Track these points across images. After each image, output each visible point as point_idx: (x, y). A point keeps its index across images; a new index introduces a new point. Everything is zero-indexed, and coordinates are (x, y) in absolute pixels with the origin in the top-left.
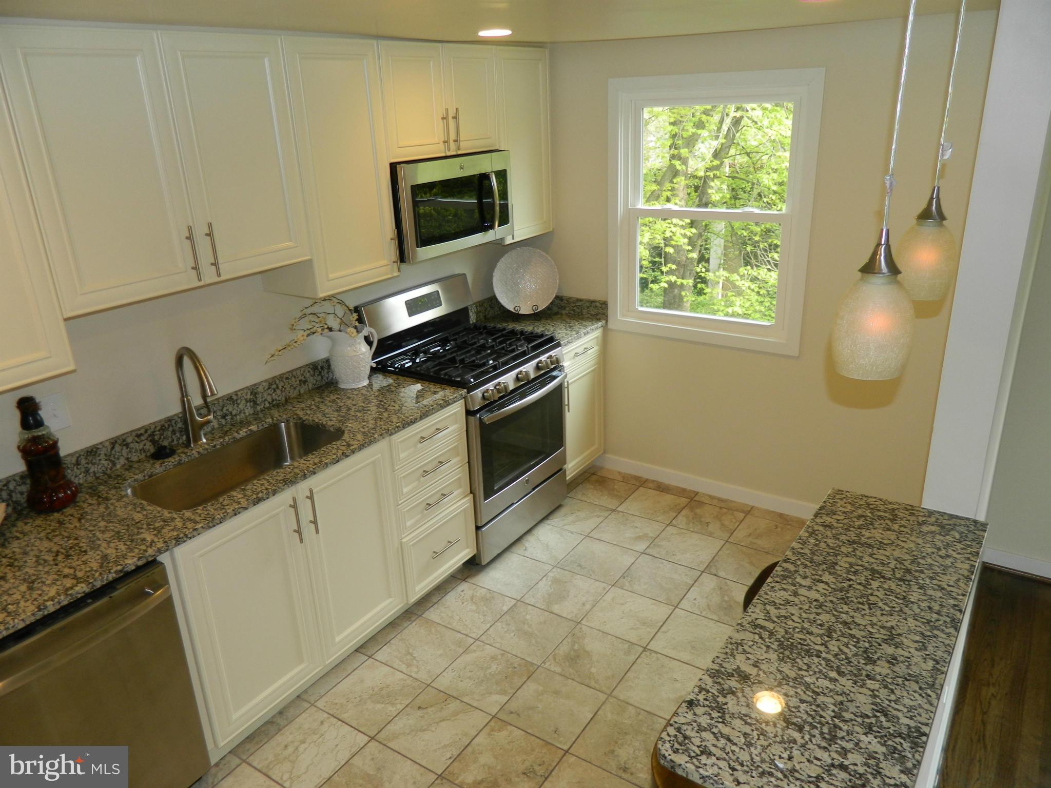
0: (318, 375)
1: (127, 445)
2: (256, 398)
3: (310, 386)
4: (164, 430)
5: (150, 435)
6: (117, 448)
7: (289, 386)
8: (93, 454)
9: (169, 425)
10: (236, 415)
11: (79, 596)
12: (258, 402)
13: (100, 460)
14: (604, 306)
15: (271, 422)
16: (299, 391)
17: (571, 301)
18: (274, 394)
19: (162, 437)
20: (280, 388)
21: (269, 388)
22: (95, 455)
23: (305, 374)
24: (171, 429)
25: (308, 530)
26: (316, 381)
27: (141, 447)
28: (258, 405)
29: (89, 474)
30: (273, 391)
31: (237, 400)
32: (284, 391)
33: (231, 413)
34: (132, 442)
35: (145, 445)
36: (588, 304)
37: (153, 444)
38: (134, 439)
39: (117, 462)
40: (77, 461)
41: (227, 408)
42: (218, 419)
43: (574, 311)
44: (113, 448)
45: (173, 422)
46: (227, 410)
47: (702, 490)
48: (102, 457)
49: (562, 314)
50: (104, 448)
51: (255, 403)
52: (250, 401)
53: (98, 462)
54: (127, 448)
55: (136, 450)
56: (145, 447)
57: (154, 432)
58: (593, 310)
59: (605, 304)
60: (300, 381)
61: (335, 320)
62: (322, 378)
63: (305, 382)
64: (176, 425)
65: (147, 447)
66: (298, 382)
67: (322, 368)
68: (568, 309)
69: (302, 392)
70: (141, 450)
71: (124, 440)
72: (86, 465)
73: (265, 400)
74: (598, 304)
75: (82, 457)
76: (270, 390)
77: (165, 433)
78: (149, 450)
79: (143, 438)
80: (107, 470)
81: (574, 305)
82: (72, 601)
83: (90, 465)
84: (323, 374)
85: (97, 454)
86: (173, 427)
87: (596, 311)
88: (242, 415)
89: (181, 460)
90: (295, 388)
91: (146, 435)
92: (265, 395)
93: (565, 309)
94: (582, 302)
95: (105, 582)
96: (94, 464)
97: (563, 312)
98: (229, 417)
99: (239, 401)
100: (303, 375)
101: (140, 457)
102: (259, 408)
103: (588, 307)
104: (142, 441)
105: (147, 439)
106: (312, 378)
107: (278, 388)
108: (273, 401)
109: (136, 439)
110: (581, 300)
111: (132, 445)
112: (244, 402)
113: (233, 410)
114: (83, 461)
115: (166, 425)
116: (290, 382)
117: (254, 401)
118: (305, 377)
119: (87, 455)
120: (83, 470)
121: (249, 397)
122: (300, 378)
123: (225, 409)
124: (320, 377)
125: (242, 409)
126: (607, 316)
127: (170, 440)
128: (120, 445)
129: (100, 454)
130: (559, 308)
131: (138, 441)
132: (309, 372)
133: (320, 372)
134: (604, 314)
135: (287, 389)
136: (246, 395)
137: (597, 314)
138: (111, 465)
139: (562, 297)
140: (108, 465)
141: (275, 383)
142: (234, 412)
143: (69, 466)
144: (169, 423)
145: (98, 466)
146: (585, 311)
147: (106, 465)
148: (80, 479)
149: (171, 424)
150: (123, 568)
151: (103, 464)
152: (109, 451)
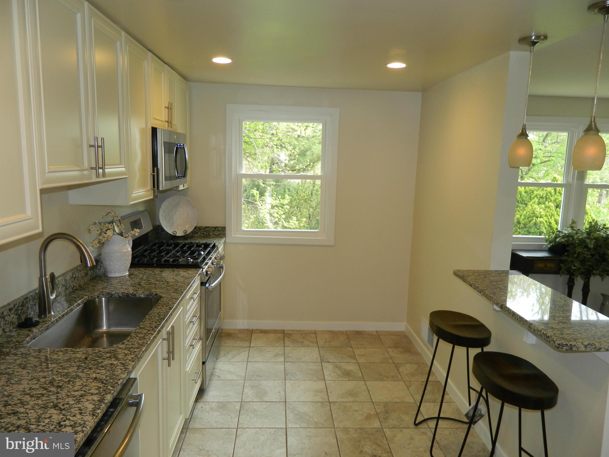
14: (224, 230)
17: (202, 228)
21: (72, 277)
36: (213, 229)
43: (203, 234)
47: (286, 328)
58: (216, 232)
59: (224, 228)
66: (84, 274)
68: (199, 233)
74: (220, 229)
76: (72, 279)
81: (203, 230)
87: (219, 233)
93: (197, 233)
94: (210, 228)
97: (196, 235)
103: (213, 231)
106: (90, 272)
107: (76, 277)
110: (208, 227)
124: (93, 271)
126: (226, 235)
130: (193, 232)
134: (223, 234)
136: (62, 281)
137: (219, 235)
141: (75, 273)
146: (211, 234)
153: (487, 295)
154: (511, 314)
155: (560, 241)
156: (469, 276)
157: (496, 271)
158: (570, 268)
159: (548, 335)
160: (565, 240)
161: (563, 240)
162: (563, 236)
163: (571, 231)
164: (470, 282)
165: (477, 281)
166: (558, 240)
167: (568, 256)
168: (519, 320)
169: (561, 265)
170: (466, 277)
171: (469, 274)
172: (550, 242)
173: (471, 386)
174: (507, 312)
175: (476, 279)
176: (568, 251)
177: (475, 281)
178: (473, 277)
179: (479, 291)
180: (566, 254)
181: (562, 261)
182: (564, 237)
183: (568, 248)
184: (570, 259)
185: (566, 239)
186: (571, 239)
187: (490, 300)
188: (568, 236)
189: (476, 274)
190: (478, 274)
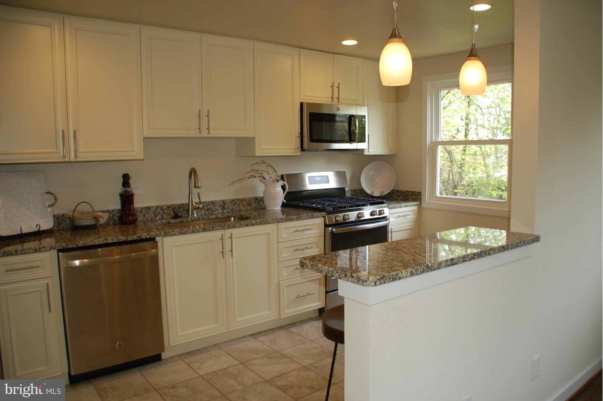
0: (257, 203)
1: (163, 210)
2: (224, 205)
3: (253, 207)
4: (180, 208)
5: (173, 208)
6: (159, 210)
7: (242, 204)
8: (148, 209)
9: (182, 206)
10: (213, 211)
11: (121, 241)
12: (225, 208)
13: (150, 213)
14: (419, 194)
15: (228, 215)
16: (247, 208)
18: (233, 206)
19: (178, 211)
20: (237, 204)
21: (231, 203)
22: (149, 210)
23: (250, 201)
24: (183, 208)
25: (228, 255)
26: (256, 206)
27: (169, 212)
28: (225, 209)
29: (145, 218)
30: (233, 204)
31: (215, 204)
32: (239, 206)
33: (211, 209)
34: (165, 209)
35: (170, 212)
36: (411, 193)
37: (174, 213)
38: (166, 208)
39: (157, 216)
40: (141, 210)
41: (210, 206)
42: (205, 210)
43: (404, 197)
44: (157, 209)
45: (184, 205)
46: (210, 207)
48: (152, 212)
49: (398, 200)
50: (153, 208)
51: (224, 208)
52: (221, 206)
53: (149, 213)
54: (163, 211)
55: (166, 214)
56: (170, 213)
57: (175, 207)
58: (414, 197)
59: (420, 194)
60: (248, 203)
61: (268, 175)
62: (259, 205)
63: (250, 205)
64: (185, 207)
65: (171, 213)
66: (246, 204)
67: (260, 200)
68: (401, 197)
69: (248, 209)
70: (168, 214)
71: (162, 207)
72: (144, 213)
73: (229, 208)
74: (416, 193)
75: (143, 209)
76: (231, 204)
77: (180, 209)
78: (171, 215)
79: (170, 209)
80: (152, 218)
81: (404, 194)
82: (118, 241)
83: (146, 214)
84: (260, 203)
85: (150, 210)
86: (184, 207)
88: (217, 212)
89: (183, 220)
90: (244, 206)
91: (171, 208)
92: (229, 205)
93: (400, 197)
95: (132, 239)
96: (148, 214)
98: (210, 211)
99: (216, 205)
100: (249, 201)
101: (167, 217)
102: (225, 211)
103: (411, 195)
104: (169, 210)
105: (172, 210)
106: (254, 204)
107: (236, 203)
108: (232, 209)
109: (167, 208)
110: (408, 192)
111: (165, 210)
112: (218, 205)
113: (213, 208)
114: (144, 211)
115: (181, 206)
116: (242, 203)
117: (223, 206)
118: (250, 202)
119: (146, 209)
120: (143, 215)
121: (221, 204)
122: (248, 202)
123: (209, 206)
124: (258, 204)
125: (217, 209)
126: (421, 200)
127: (182, 213)
128: (160, 209)
129: (151, 210)
130: (397, 196)
131: (168, 209)
132: (253, 200)
133: (259, 202)
134: (419, 198)
135: (241, 206)
136: (220, 203)
137: (416, 199)
138: (154, 216)
139: (399, 190)
140: (153, 216)
141: (235, 201)
142: (213, 209)
143: (138, 211)
144: (182, 205)
145: (149, 215)
146: (410, 198)
147: (152, 215)
148: (141, 218)
149: (183, 206)
150: (140, 236)
151: (151, 215)
152: (155, 210)
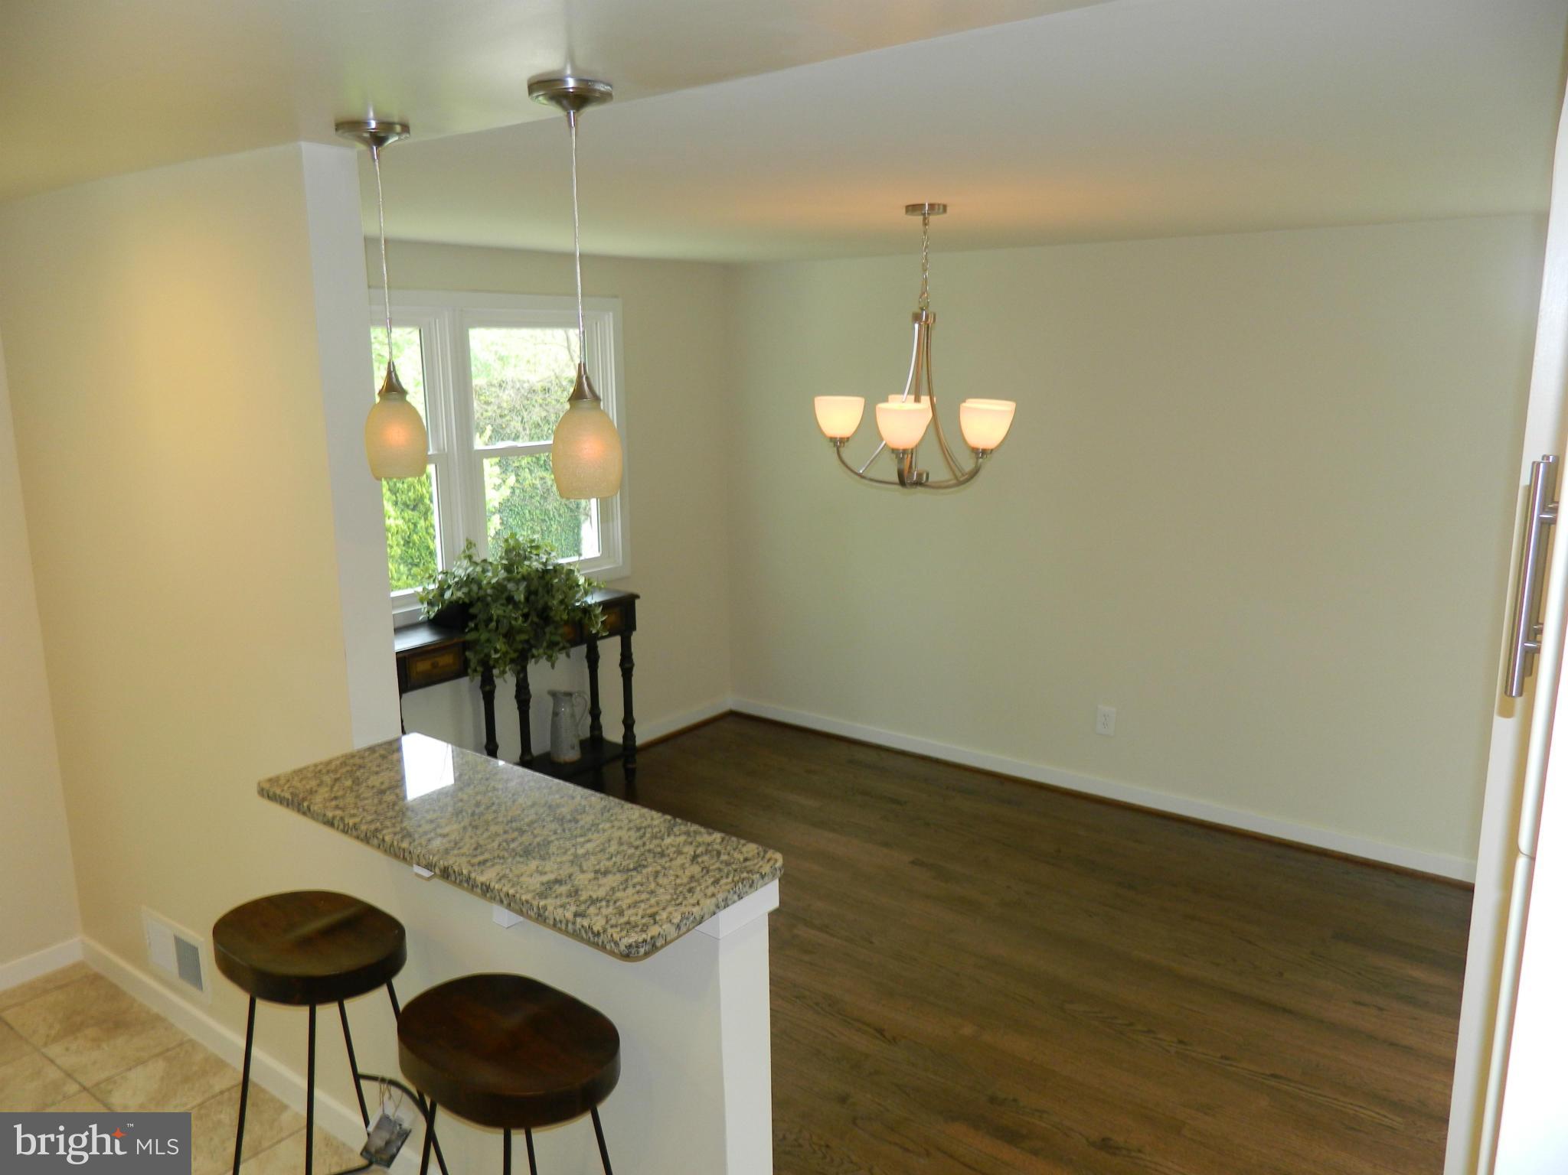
153: (392, 845)
154: (479, 891)
155: (454, 597)
156: (312, 792)
157: (372, 749)
158: (488, 656)
159: (595, 929)
160: (463, 593)
161: (459, 594)
162: (457, 583)
163: (470, 569)
164: (325, 815)
165: (341, 803)
166: (447, 595)
167: (476, 628)
168: (505, 902)
169: (467, 653)
170: (304, 799)
171: (308, 787)
172: (431, 604)
173: (360, 1070)
174: (466, 885)
175: (336, 798)
176: (473, 617)
177: (337, 807)
178: (323, 793)
179: (362, 836)
180: (472, 625)
181: (466, 646)
182: (460, 585)
183: (472, 611)
184: (484, 637)
185: (465, 590)
186: (475, 588)
187: (404, 859)
188: (470, 581)
189: (328, 779)
190: (333, 776)
